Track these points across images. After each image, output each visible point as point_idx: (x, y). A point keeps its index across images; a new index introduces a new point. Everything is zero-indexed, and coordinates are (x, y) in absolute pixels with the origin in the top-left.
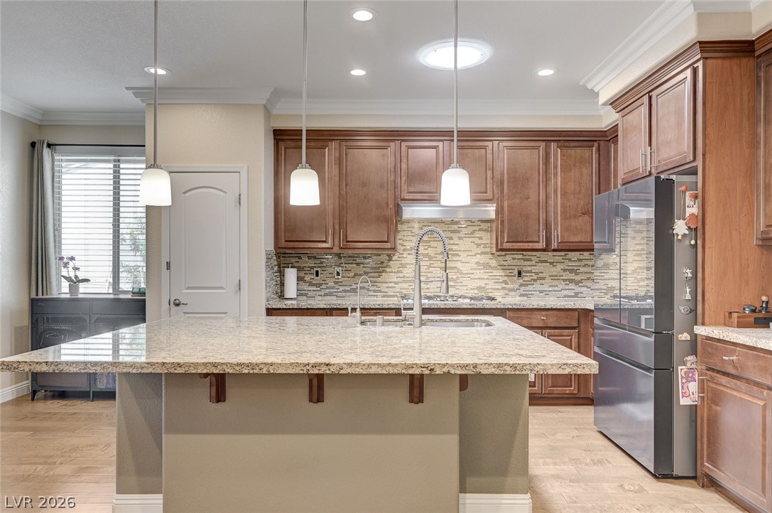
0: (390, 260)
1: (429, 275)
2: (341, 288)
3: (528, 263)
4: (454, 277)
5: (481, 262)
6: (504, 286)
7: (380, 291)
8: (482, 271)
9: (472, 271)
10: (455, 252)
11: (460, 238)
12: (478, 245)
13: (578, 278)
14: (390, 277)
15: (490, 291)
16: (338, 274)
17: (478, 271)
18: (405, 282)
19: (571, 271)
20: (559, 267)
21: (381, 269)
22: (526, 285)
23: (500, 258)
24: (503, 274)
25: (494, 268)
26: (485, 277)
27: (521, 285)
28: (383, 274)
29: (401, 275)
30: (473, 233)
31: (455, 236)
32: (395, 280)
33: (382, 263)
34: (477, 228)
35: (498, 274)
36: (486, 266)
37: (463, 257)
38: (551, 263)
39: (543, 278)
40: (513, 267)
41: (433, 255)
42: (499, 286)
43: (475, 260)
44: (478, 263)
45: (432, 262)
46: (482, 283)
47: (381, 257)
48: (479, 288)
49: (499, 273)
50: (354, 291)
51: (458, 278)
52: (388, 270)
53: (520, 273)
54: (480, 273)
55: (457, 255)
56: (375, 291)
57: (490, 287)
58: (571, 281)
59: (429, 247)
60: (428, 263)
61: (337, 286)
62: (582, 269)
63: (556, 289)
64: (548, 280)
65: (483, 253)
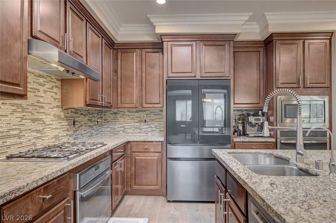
1: (22, 128)
3: (77, 115)
4: (41, 128)
5: (57, 114)
6: (68, 133)
8: (57, 122)
9: (51, 123)
10: (41, 105)
11: (45, 92)
13: (92, 124)
15: (61, 138)
17: (54, 122)
19: (90, 120)
22: (76, 131)
23: (66, 111)
24: (67, 124)
25: (63, 119)
26: (59, 127)
27: (74, 131)
30: (52, 88)
34: (54, 84)
36: (59, 117)
37: (47, 109)
38: (84, 115)
39: (81, 126)
40: (71, 118)
41: (25, 106)
42: (65, 134)
43: (53, 112)
44: (55, 115)
45: (24, 114)
46: (56, 132)
48: (56, 137)
49: (65, 123)
51: (43, 129)
53: (74, 123)
54: (56, 124)
55: (42, 107)
57: (61, 135)
58: (90, 126)
62: (93, 119)
63: (86, 132)
64: (83, 127)
65: (58, 107)
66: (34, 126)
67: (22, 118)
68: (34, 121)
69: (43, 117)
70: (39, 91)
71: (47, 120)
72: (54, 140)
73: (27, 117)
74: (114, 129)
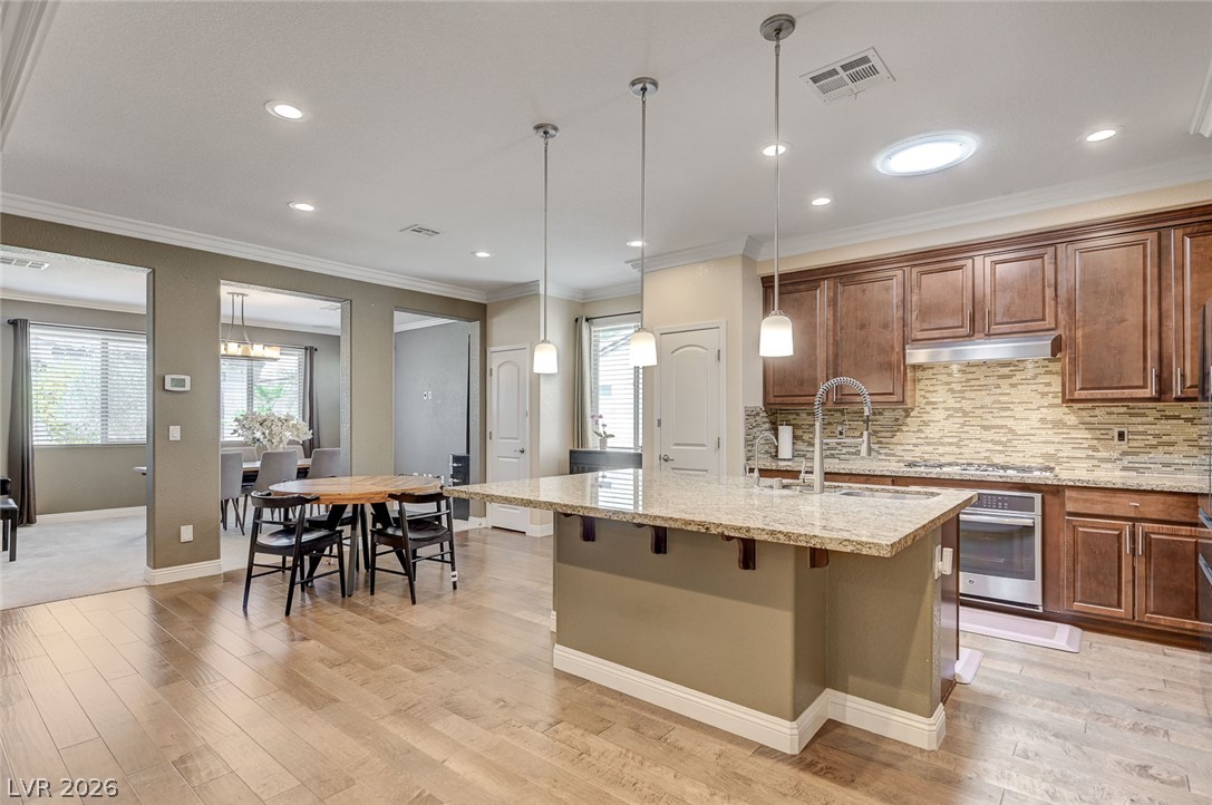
0: (907, 416)
1: (963, 436)
2: (845, 450)
3: (1140, 420)
4: (1004, 439)
5: (1050, 418)
6: (1091, 453)
7: (894, 455)
8: (1051, 432)
9: (1032, 432)
10: (1004, 405)
11: (1013, 386)
12: (1044, 394)
14: (907, 437)
15: (1065, 460)
16: (841, 433)
17: (1043, 432)
18: (928, 444)
21: (895, 428)
22: (1136, 454)
23: (1084, 413)
24: (1090, 436)
25: (1073, 427)
26: (1057, 440)
27: (1125, 453)
28: (898, 434)
29: (923, 436)
30: (1035, 377)
31: (1005, 383)
32: (914, 441)
33: (897, 420)
34: (1041, 371)
35: (1079, 436)
36: (1058, 424)
37: (1018, 411)
38: (1188, 420)
39: (1167, 444)
40: (1111, 426)
42: (1079, 454)
43: (1035, 416)
44: (1043, 420)
46: (1051, 449)
47: (896, 413)
49: (1082, 434)
51: (1009, 441)
52: (904, 429)
53: (1121, 436)
54: (1049, 435)
55: (1008, 409)
56: (886, 455)
57: (1065, 455)
59: (964, 398)
60: (962, 420)
61: (839, 447)
64: (1181, 447)
65: (1051, 406)
66: (988, 435)
67: (964, 425)
68: (986, 428)
69: (1010, 422)
70: (998, 386)
71: (1021, 428)
73: (973, 423)
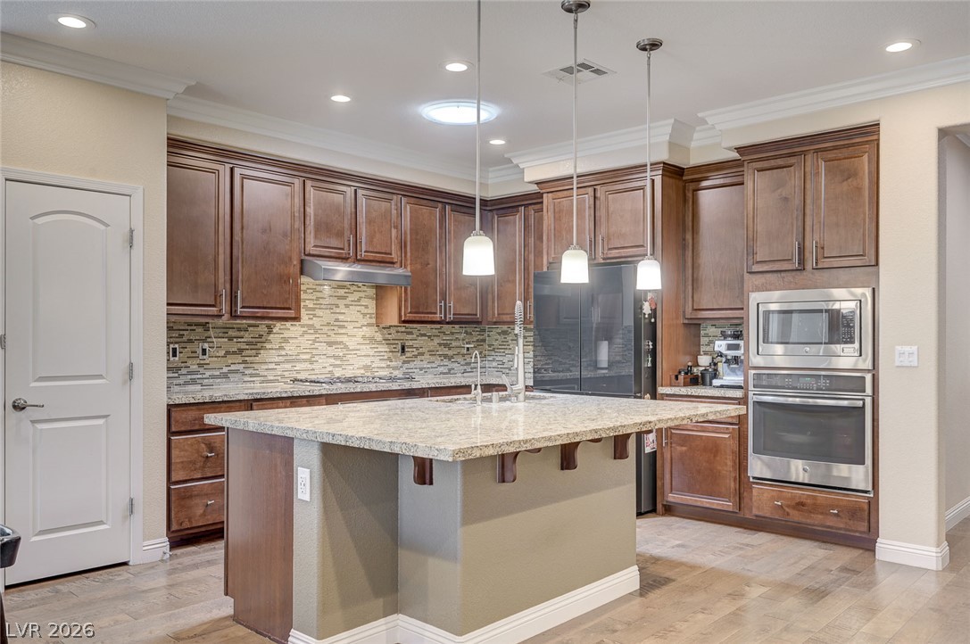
0: (270, 332)
1: (314, 352)
2: (208, 373)
3: (410, 337)
4: (341, 354)
5: (367, 335)
6: (389, 363)
7: (257, 375)
8: (368, 347)
9: (358, 347)
10: (341, 324)
11: (347, 306)
12: (364, 315)
13: (450, 353)
14: (269, 355)
15: (376, 370)
16: (204, 351)
17: (364, 347)
18: (288, 361)
19: (446, 345)
20: (437, 341)
21: (259, 345)
22: (408, 362)
23: (385, 331)
24: (388, 350)
25: (379, 343)
26: (371, 354)
27: (404, 362)
28: (262, 352)
29: (283, 353)
30: (359, 300)
31: (341, 303)
32: (277, 359)
33: (261, 336)
34: (362, 294)
35: (383, 350)
36: (372, 339)
37: (350, 329)
38: (429, 337)
39: (422, 354)
40: (396, 342)
41: (318, 327)
42: (383, 364)
43: (360, 333)
44: (364, 337)
45: (318, 336)
46: (367, 361)
47: (259, 329)
48: (366, 367)
49: (384, 348)
50: (225, 376)
51: (345, 355)
52: (268, 346)
53: (403, 348)
54: (366, 349)
55: (343, 327)
56: (251, 375)
57: (376, 365)
58: (446, 356)
59: (315, 316)
60: (313, 337)
61: (201, 370)
62: (454, 344)
63: (434, 365)
64: (427, 356)
65: (369, 325)
66: (331, 351)
67: (315, 341)
68: (330, 344)
69: (344, 339)
70: (337, 306)
71: (352, 343)
72: (362, 371)
73: (321, 340)
74: (503, 364)
